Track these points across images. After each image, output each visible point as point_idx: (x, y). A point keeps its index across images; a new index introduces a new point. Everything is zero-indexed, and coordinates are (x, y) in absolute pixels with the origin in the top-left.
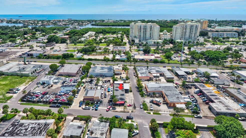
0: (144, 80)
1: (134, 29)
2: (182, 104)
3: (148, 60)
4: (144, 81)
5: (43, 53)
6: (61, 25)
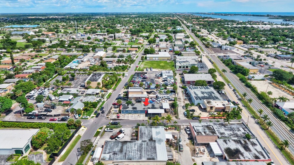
5: (235, 59)
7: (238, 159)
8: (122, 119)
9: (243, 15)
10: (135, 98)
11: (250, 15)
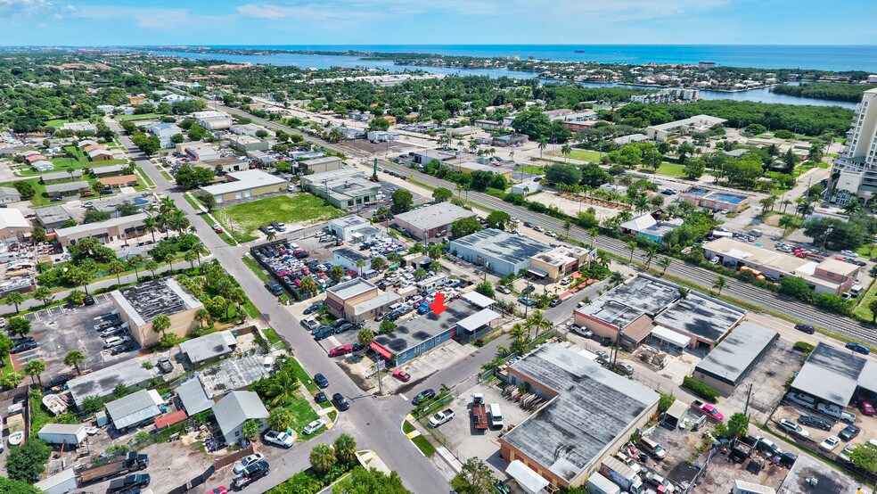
0: (589, 333)
1: (863, 121)
2: (536, 471)
3: (757, 272)
4: (586, 337)
5: (444, 160)
6: (646, 83)
7: (722, 336)
8: (420, 377)
9: (291, 53)
10: (372, 311)
11: (311, 53)
